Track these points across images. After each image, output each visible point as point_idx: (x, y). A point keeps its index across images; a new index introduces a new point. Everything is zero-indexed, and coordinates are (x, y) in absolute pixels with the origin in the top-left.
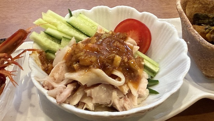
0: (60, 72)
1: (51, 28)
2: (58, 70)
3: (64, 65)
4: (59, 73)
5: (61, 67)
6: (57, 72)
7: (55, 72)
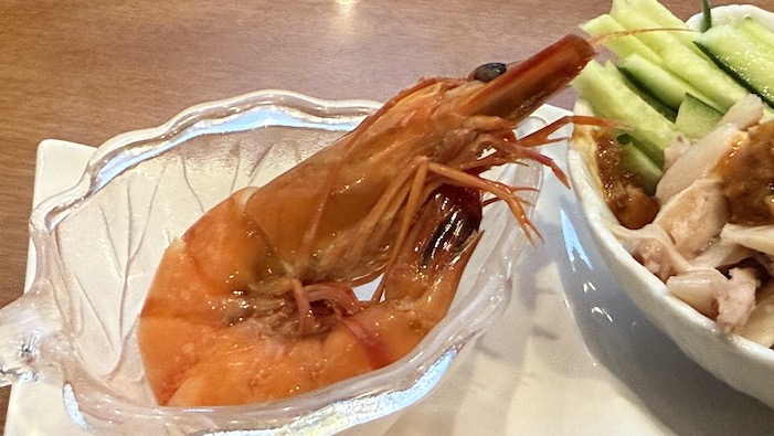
0: (695, 217)
1: (642, 55)
2: (690, 210)
3: (714, 195)
4: (689, 222)
5: (701, 202)
6: (682, 219)
7: (675, 216)
